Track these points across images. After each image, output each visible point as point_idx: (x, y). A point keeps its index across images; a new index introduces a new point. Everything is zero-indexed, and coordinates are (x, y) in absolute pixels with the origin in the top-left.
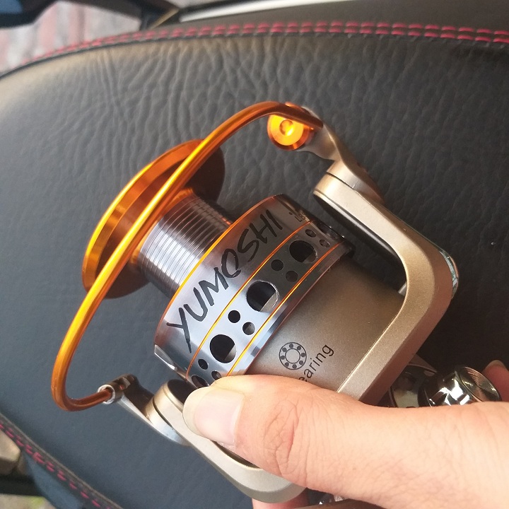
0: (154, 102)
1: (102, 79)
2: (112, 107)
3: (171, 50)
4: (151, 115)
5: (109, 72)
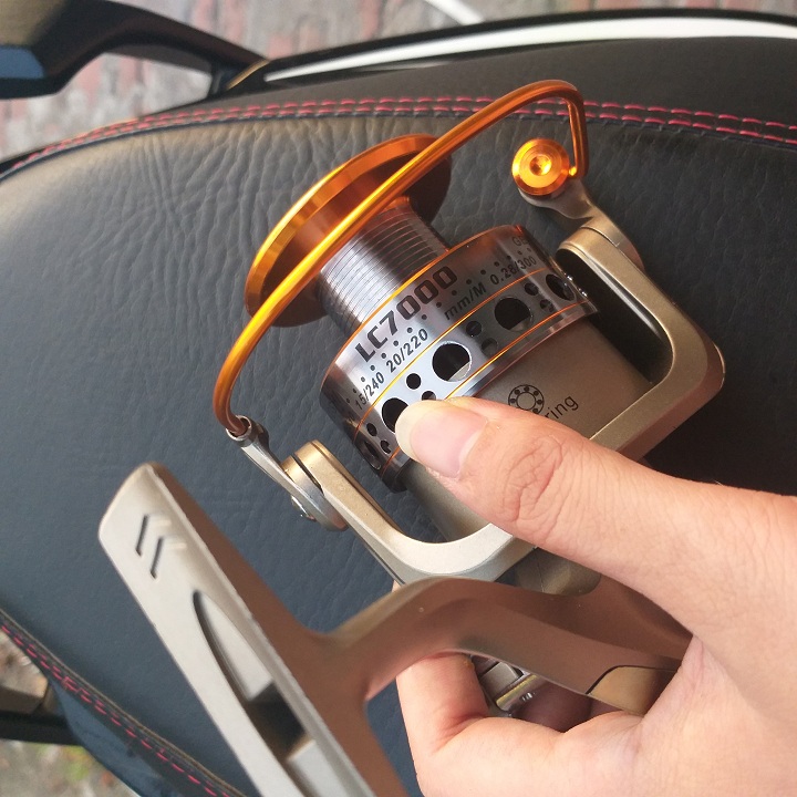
0: (221, 207)
3: (243, 136)
4: (216, 226)
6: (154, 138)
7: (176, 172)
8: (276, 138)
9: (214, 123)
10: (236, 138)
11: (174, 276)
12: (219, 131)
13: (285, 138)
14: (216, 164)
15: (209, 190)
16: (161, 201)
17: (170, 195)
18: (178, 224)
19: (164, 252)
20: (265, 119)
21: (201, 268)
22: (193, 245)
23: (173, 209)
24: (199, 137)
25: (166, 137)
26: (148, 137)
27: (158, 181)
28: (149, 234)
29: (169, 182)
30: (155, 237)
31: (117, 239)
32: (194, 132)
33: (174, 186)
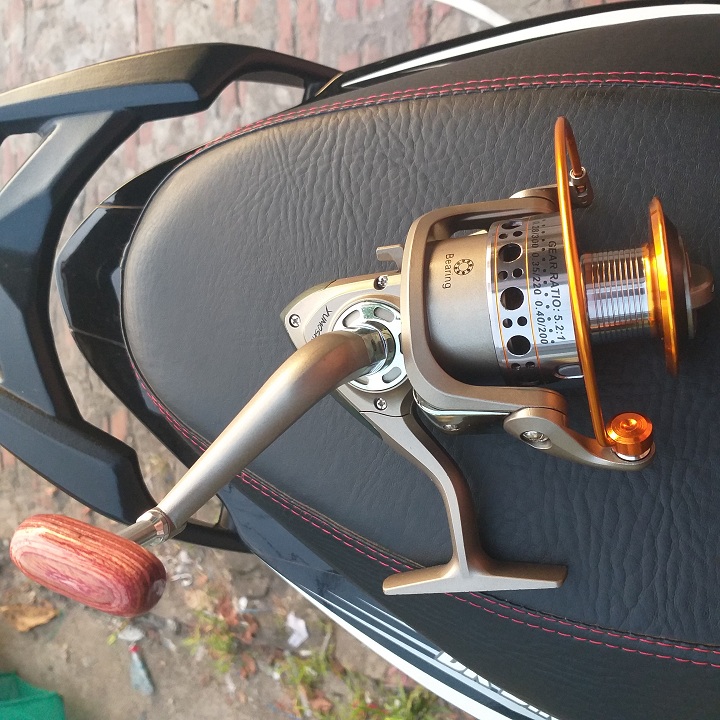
0: (320, 169)
1: (275, 153)
2: (285, 177)
3: (331, 122)
4: (318, 181)
5: (280, 146)
6: (275, 130)
7: (291, 150)
8: (352, 121)
9: (313, 116)
10: (327, 125)
11: (295, 215)
12: (317, 120)
13: (358, 120)
14: (315, 141)
15: (312, 159)
16: (283, 169)
17: (288, 166)
18: (294, 182)
19: (287, 202)
20: (345, 110)
21: (310, 209)
22: (304, 195)
23: (291, 174)
24: (304, 126)
25: (282, 128)
26: (271, 130)
27: (281, 157)
28: (277, 190)
29: (287, 157)
30: (280, 193)
31: (257, 196)
32: (300, 124)
33: (290, 159)
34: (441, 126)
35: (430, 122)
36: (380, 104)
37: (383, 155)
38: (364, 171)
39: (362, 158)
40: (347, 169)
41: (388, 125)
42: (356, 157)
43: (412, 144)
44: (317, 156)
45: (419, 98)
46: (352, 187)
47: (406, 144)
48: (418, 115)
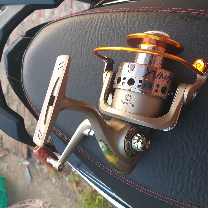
0: (92, 32)
1: (77, 25)
2: (80, 33)
3: (97, 16)
4: (91, 36)
5: (79, 23)
6: (78, 17)
7: (83, 24)
8: (105, 17)
11: (82, 47)
12: (92, 15)
13: (107, 16)
14: (92, 22)
16: (79, 31)
17: (81, 30)
18: (83, 36)
19: (80, 42)
20: (102, 13)
21: (87, 45)
22: (86, 40)
23: (82, 33)
24: (88, 17)
25: (81, 16)
27: (79, 27)
28: (77, 38)
29: (81, 27)
31: (70, 39)
34: (135, 22)
35: (131, 20)
36: (115, 12)
37: (114, 30)
38: (107, 34)
39: (106, 30)
40: (101, 33)
41: (117, 20)
42: (104, 29)
43: (124, 27)
44: (91, 27)
45: (128, 11)
46: (102, 39)
47: (122, 26)
48: (127, 17)
